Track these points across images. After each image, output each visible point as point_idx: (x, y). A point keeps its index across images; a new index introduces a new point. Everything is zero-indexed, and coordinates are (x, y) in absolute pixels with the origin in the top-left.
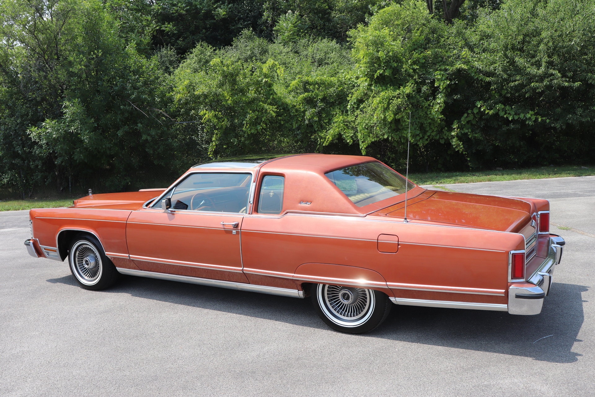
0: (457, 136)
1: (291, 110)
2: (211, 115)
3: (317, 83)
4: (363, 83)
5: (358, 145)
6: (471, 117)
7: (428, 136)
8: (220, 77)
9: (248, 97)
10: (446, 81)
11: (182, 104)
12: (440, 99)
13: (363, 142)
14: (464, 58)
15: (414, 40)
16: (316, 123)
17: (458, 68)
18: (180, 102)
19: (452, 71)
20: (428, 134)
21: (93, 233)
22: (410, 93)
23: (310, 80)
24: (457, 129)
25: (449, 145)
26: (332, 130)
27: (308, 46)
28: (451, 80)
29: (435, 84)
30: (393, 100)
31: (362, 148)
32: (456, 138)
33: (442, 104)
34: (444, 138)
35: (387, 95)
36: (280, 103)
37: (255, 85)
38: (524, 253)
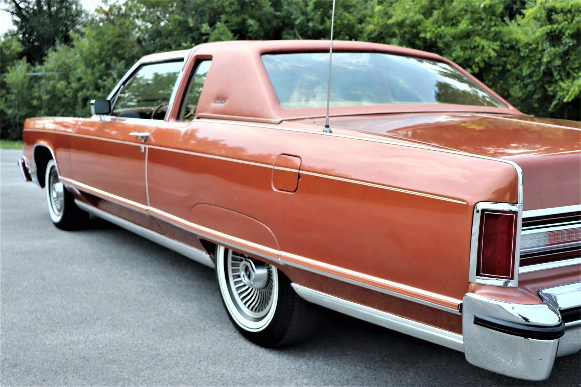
1: (521, 49)
3: (570, 11)
16: (558, 69)
23: (558, 5)
36: (505, 39)
37: (472, 12)
38: (516, 213)
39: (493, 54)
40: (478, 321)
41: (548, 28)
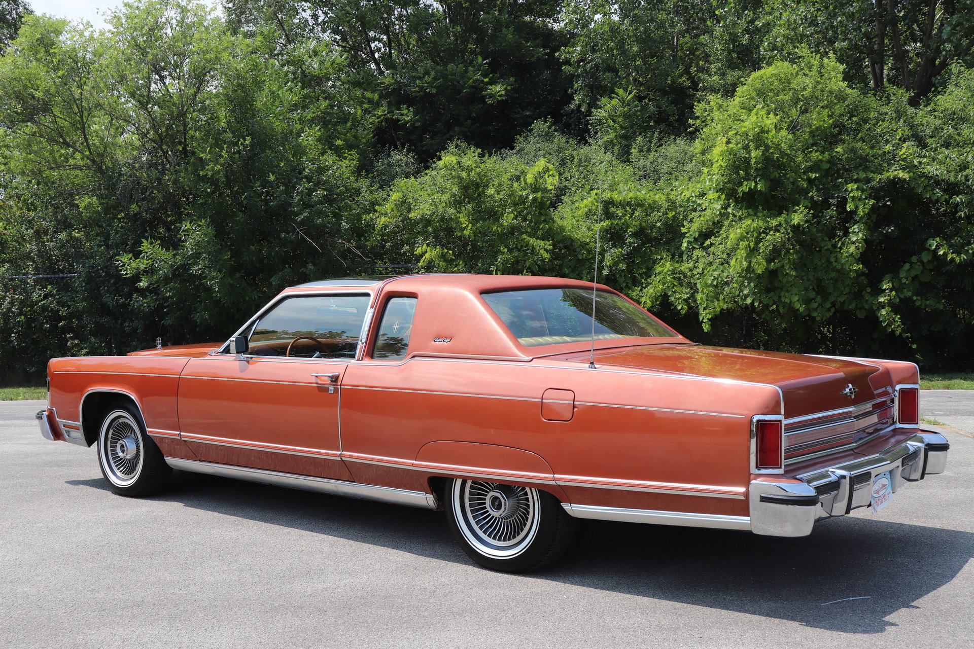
0: (890, 303)
1: (578, 250)
2: (434, 253)
3: (629, 204)
4: (713, 204)
5: (697, 315)
6: (918, 270)
7: (832, 303)
8: (455, 189)
9: (502, 225)
10: (867, 201)
11: (388, 235)
12: (857, 234)
13: (705, 309)
14: (903, 160)
15: (814, 127)
16: (623, 274)
17: (891, 177)
18: (385, 230)
19: (879, 182)
20: (832, 299)
21: (132, 397)
22: (799, 225)
23: (616, 197)
24: (891, 291)
25: (873, 319)
26: (651, 288)
27: (649, 150)
28: (877, 199)
29: (848, 206)
30: (767, 234)
31: (703, 319)
32: (888, 309)
33: (860, 243)
34: (863, 308)
35: (755, 225)
36: (560, 238)
37: (515, 204)
38: (780, 421)
39: (546, 255)
40: (764, 499)
41: (606, 224)
